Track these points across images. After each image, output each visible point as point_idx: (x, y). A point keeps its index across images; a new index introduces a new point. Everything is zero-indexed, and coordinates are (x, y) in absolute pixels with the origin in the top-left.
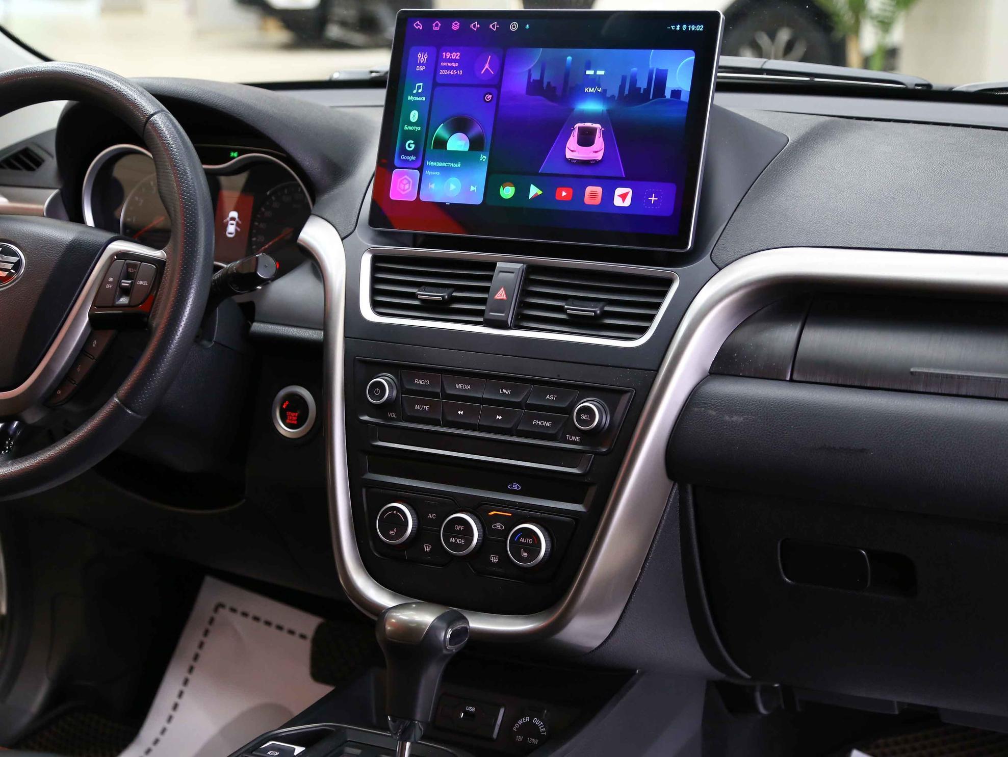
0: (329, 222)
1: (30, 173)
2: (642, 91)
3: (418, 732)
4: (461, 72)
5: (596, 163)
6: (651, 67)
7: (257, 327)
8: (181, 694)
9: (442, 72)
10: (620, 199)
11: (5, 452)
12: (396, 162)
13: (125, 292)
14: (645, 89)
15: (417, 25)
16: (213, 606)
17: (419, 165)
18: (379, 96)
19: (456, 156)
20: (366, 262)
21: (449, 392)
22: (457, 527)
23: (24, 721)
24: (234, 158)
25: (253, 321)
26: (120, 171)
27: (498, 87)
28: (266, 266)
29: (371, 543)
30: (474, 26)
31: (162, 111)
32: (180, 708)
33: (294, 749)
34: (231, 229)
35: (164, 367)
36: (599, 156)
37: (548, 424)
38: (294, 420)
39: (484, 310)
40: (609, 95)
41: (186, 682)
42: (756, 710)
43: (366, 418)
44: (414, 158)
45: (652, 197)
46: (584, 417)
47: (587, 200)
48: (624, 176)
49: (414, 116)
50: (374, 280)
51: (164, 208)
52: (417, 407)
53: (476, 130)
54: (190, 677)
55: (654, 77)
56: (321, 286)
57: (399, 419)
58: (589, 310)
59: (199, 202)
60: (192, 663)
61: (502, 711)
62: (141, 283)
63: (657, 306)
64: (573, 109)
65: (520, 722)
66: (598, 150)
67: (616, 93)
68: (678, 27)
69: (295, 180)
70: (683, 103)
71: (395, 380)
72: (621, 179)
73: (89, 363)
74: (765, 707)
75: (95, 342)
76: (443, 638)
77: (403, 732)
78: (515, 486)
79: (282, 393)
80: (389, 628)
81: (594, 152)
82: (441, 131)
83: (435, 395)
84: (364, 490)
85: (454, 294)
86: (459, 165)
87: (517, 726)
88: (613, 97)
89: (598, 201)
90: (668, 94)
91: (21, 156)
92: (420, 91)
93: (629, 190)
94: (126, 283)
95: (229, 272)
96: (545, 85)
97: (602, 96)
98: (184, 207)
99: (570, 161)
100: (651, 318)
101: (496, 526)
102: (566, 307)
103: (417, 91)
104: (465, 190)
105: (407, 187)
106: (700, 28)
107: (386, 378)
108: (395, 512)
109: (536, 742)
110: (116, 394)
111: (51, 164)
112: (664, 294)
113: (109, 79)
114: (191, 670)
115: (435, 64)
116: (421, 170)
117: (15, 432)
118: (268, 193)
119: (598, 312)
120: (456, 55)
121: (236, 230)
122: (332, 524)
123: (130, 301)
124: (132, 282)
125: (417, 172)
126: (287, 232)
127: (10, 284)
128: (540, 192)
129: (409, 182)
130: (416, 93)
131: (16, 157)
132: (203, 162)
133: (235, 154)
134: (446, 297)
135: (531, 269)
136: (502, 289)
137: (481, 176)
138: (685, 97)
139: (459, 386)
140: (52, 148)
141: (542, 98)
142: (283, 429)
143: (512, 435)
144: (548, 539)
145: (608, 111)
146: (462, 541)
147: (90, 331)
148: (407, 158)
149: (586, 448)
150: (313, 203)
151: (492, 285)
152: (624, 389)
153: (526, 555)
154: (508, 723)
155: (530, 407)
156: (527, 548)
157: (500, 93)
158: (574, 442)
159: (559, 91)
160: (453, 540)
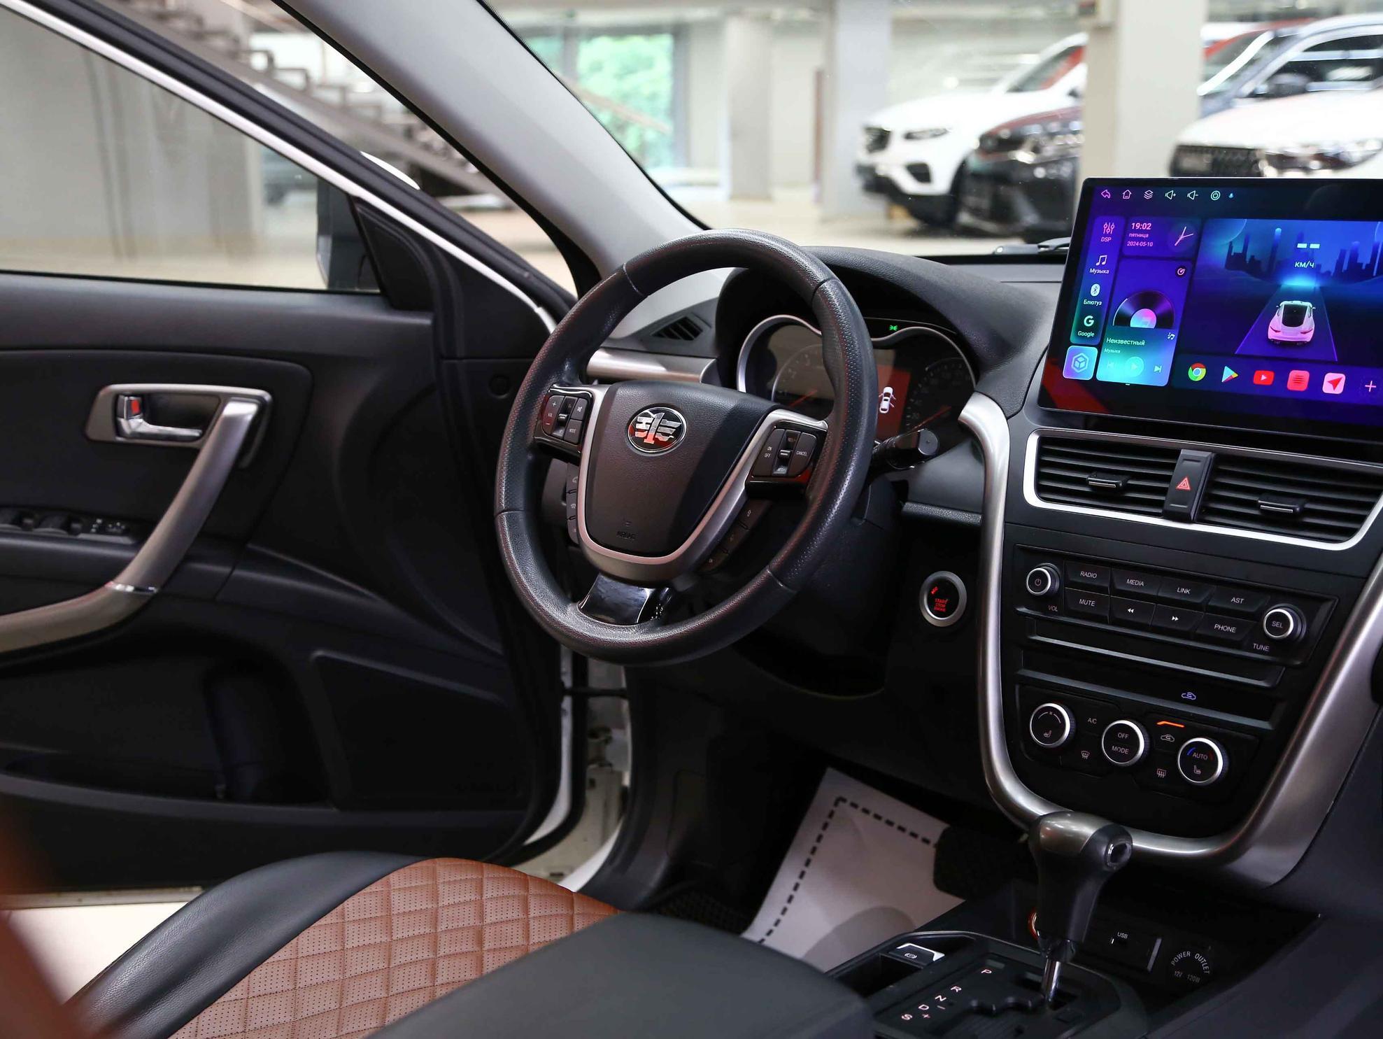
0: (994, 400)
1: (689, 341)
2: (1364, 267)
3: (1070, 953)
4: (1151, 244)
5: (1302, 345)
6: (1376, 240)
7: (910, 507)
8: (796, 887)
9: (1130, 243)
10: (1331, 386)
11: (654, 617)
12: (1073, 339)
13: (784, 461)
14: (1367, 265)
15: (1105, 194)
16: (834, 799)
17: (1097, 341)
18: (1057, 272)
19: (1140, 333)
20: (1033, 443)
21: (1118, 587)
22: (1120, 735)
23: (644, 894)
24: (893, 331)
25: (905, 500)
26: (775, 343)
27: (1194, 259)
28: (927, 442)
29: (1022, 746)
30: (1170, 195)
31: (832, 278)
32: (794, 901)
33: (933, 954)
34: (885, 405)
36: (1306, 338)
37: (1232, 630)
38: (943, 608)
39: (1163, 501)
40: (1323, 270)
41: (802, 875)
43: (1023, 610)
44: (1092, 335)
45: (1369, 385)
46: (1276, 624)
47: (1291, 385)
48: (1337, 360)
49: (1095, 290)
50: (1040, 463)
51: (829, 380)
52: (1082, 602)
53: (1166, 306)
54: (806, 869)
55: (1379, 251)
57: (1059, 614)
58: (1286, 508)
59: (865, 372)
60: (808, 855)
61: (1159, 942)
62: (801, 453)
63: (1370, 506)
64: (1279, 286)
65: (1180, 956)
66: (1307, 330)
67: (1332, 268)
69: (959, 355)
71: (1058, 570)
72: (1333, 362)
73: (743, 533)
75: (750, 512)
76: (1104, 853)
77: (1053, 952)
78: (1190, 695)
79: (932, 578)
80: (1043, 836)
81: (1302, 333)
82: (1124, 306)
83: (1102, 589)
84: (1017, 687)
85: (1130, 482)
86: (1143, 343)
87: (1176, 960)
88: (1329, 273)
89: (1303, 387)
91: (680, 326)
92: (1104, 263)
93: (1343, 376)
94: (785, 453)
95: (888, 447)
96: (1248, 258)
97: (1315, 272)
98: (850, 377)
99: (1272, 342)
100: (1361, 520)
101: (1165, 738)
102: (1260, 502)
103: (1101, 263)
104: (1149, 370)
105: (1082, 365)
107: (1050, 569)
108: (1051, 713)
109: (1198, 980)
110: (768, 566)
111: (709, 334)
113: (781, 246)
114: (808, 863)
115: (1122, 234)
116: (1099, 347)
117: (663, 600)
118: (927, 369)
119: (1298, 509)
120: (1147, 226)
121: (890, 406)
123: (788, 471)
124: (791, 454)
125: (1095, 350)
126: (945, 410)
127: (671, 448)
128: (1235, 375)
129: (1085, 360)
130: (1099, 266)
131: (674, 326)
132: (872, 335)
133: (895, 328)
134: (1121, 485)
135: (1220, 458)
136: (1186, 479)
137: (1167, 356)
139: (1132, 582)
140: (712, 319)
141: (1244, 273)
142: (930, 616)
143: (1192, 639)
144: (1226, 757)
145: (1321, 288)
146: (1126, 751)
147: (744, 500)
148: (1084, 334)
149: (1277, 659)
150: (977, 379)
151: (1174, 474)
152: (1326, 596)
153: (1199, 772)
154: (1165, 955)
155: (1215, 610)
156: (1200, 763)
157: (1194, 266)
158: (1261, 652)
159: (1264, 268)
160: (1114, 748)
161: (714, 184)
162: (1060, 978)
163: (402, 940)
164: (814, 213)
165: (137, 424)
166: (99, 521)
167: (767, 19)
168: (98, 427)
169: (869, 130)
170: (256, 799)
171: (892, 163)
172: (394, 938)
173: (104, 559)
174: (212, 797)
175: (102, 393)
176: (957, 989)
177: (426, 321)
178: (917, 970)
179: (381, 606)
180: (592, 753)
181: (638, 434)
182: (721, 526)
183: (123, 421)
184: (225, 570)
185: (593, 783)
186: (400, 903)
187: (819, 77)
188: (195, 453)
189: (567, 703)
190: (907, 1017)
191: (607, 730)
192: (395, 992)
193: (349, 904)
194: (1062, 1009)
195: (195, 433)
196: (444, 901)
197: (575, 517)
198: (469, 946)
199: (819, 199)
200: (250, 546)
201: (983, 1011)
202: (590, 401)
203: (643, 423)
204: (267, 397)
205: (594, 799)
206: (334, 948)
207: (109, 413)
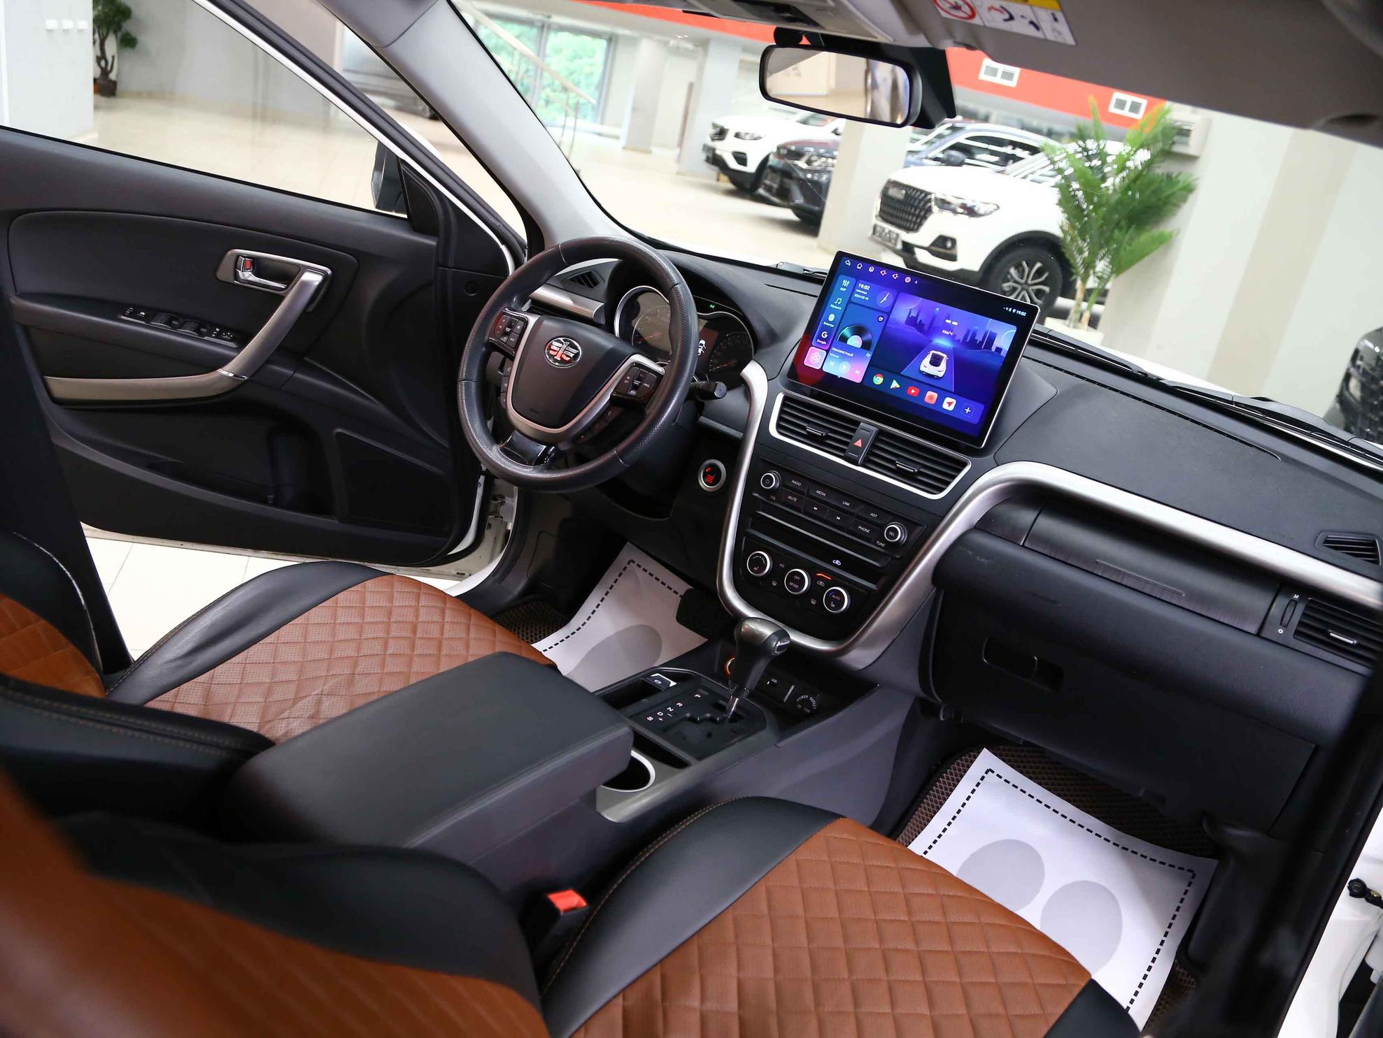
0: (762, 367)
1: (590, 289)
2: (978, 342)
3: (745, 694)
4: (867, 299)
5: (938, 378)
6: (987, 329)
7: (703, 419)
8: (598, 606)
9: (856, 295)
10: (947, 405)
11: (544, 464)
12: (813, 343)
13: (635, 388)
14: (980, 342)
15: (848, 263)
16: (627, 560)
17: (827, 348)
19: (852, 349)
20: (780, 398)
21: (811, 494)
22: (796, 577)
24: (711, 312)
25: (701, 415)
26: (641, 299)
27: (889, 314)
28: (720, 390)
29: (741, 571)
30: (883, 273)
31: (682, 282)
33: (670, 682)
34: (700, 351)
35: (647, 440)
36: (941, 375)
37: (868, 531)
38: (711, 481)
39: (846, 449)
40: (956, 338)
41: (602, 600)
42: (938, 717)
43: (756, 495)
44: (825, 343)
45: (967, 409)
46: (891, 533)
47: (927, 399)
48: (953, 392)
49: (832, 317)
50: (782, 411)
52: (790, 497)
53: (868, 337)
54: (605, 597)
55: (988, 335)
56: (748, 405)
57: (775, 501)
58: (911, 468)
60: (608, 590)
61: (793, 687)
62: (646, 385)
63: (954, 477)
64: (932, 341)
65: (802, 697)
66: (941, 370)
67: (961, 340)
68: (1010, 309)
69: (747, 335)
70: (1002, 357)
71: (780, 477)
72: (951, 392)
73: (604, 424)
74: (943, 717)
75: (610, 413)
76: (774, 645)
77: (735, 690)
78: (837, 562)
79: (708, 462)
80: (743, 629)
81: (938, 371)
82: (846, 332)
83: (802, 493)
84: (745, 538)
85: (829, 434)
86: (852, 355)
87: (799, 699)
88: (959, 340)
89: (933, 402)
90: (993, 349)
91: (587, 277)
92: (839, 303)
93: (955, 401)
94: (637, 383)
95: (698, 387)
96: (918, 321)
97: (952, 338)
99: (922, 372)
100: (948, 484)
101: (819, 583)
102: (897, 462)
104: (853, 372)
105: (816, 359)
106: (1024, 314)
107: (775, 474)
108: (761, 557)
109: (808, 712)
110: (615, 448)
111: (603, 286)
112: (959, 471)
114: (607, 593)
115: (853, 288)
116: (828, 351)
117: (551, 454)
118: (727, 336)
119: (916, 471)
120: (867, 287)
121: (703, 353)
122: (721, 548)
123: (637, 394)
124: (640, 384)
125: (825, 352)
126: (735, 366)
127: (570, 366)
128: (898, 386)
129: (818, 357)
130: (837, 304)
131: (583, 276)
133: (712, 310)
134: (825, 435)
135: (881, 432)
136: (860, 440)
137: (864, 365)
138: (1004, 354)
139: (819, 492)
140: (607, 277)
141: (914, 329)
142: (702, 483)
143: (844, 531)
144: (850, 600)
145: (954, 348)
146: (797, 587)
147: (608, 405)
148: (821, 342)
149: (887, 552)
150: (755, 352)
151: (855, 435)
152: (920, 523)
153: (834, 606)
154: (794, 695)
155: (859, 517)
156: (835, 601)
157: (888, 319)
158: (880, 547)
159: (926, 327)
160: (791, 584)
161: (617, 138)
162: (737, 706)
163: (370, 623)
164: (675, 167)
165: (248, 275)
166: (217, 330)
167: (666, 43)
168: (224, 273)
169: (715, 126)
170: (289, 508)
171: (725, 149)
172: (365, 621)
173: (217, 354)
174: (265, 502)
175: (229, 253)
176: (680, 705)
177: (434, 243)
178: (660, 691)
179: (380, 408)
180: (492, 508)
181: (551, 352)
182: (591, 418)
183: (240, 273)
184: (290, 372)
185: (490, 525)
186: (371, 600)
187: (691, 86)
188: (281, 298)
189: (482, 479)
190: (650, 719)
191: (503, 497)
192: (362, 654)
193: (341, 596)
194: (734, 724)
195: (282, 286)
196: (396, 603)
197: (506, 392)
198: (408, 634)
199: (679, 159)
200: (306, 358)
201: (692, 720)
202: (526, 323)
203: (555, 345)
204: (329, 272)
205: (489, 535)
206: (329, 622)
207: (232, 265)
